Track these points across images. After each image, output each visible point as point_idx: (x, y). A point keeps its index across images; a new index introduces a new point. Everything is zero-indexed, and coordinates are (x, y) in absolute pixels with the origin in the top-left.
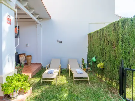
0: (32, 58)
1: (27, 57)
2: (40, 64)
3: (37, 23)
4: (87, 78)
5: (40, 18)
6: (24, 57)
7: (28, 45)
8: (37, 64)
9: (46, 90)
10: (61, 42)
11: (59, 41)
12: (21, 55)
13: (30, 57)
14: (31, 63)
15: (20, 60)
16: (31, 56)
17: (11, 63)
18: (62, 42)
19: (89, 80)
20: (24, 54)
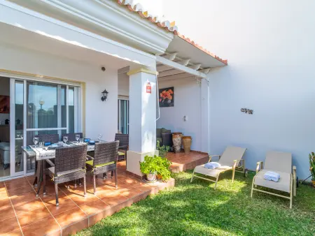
0: (191, 142)
1: (183, 138)
2: (207, 154)
3: (201, 78)
4: (289, 195)
5: (205, 68)
6: (179, 138)
7: (187, 119)
8: (200, 153)
9: (193, 190)
10: (251, 112)
11: (245, 110)
12: (175, 134)
13: (188, 140)
14: (191, 151)
15: (174, 143)
16: (190, 137)
17: (151, 141)
18: (254, 113)
19: (291, 198)
20: (180, 133)
